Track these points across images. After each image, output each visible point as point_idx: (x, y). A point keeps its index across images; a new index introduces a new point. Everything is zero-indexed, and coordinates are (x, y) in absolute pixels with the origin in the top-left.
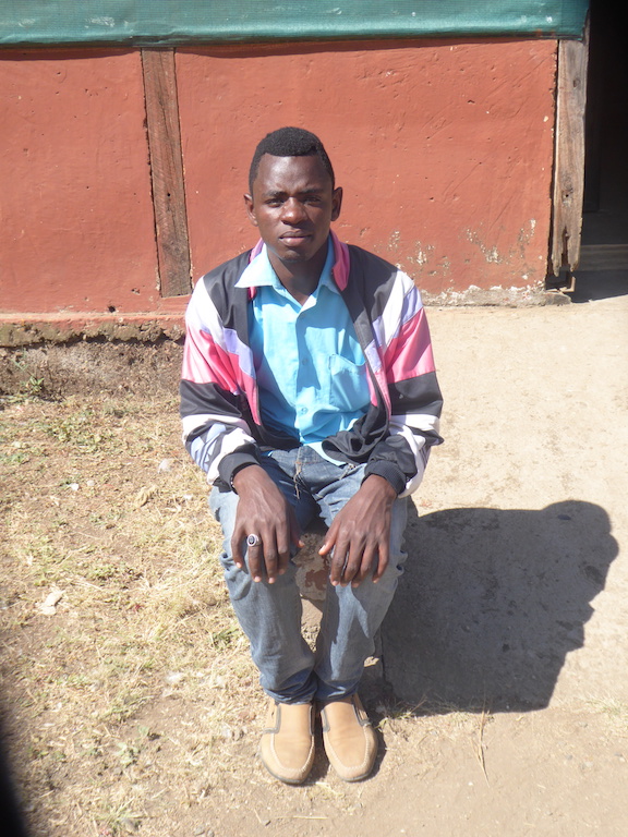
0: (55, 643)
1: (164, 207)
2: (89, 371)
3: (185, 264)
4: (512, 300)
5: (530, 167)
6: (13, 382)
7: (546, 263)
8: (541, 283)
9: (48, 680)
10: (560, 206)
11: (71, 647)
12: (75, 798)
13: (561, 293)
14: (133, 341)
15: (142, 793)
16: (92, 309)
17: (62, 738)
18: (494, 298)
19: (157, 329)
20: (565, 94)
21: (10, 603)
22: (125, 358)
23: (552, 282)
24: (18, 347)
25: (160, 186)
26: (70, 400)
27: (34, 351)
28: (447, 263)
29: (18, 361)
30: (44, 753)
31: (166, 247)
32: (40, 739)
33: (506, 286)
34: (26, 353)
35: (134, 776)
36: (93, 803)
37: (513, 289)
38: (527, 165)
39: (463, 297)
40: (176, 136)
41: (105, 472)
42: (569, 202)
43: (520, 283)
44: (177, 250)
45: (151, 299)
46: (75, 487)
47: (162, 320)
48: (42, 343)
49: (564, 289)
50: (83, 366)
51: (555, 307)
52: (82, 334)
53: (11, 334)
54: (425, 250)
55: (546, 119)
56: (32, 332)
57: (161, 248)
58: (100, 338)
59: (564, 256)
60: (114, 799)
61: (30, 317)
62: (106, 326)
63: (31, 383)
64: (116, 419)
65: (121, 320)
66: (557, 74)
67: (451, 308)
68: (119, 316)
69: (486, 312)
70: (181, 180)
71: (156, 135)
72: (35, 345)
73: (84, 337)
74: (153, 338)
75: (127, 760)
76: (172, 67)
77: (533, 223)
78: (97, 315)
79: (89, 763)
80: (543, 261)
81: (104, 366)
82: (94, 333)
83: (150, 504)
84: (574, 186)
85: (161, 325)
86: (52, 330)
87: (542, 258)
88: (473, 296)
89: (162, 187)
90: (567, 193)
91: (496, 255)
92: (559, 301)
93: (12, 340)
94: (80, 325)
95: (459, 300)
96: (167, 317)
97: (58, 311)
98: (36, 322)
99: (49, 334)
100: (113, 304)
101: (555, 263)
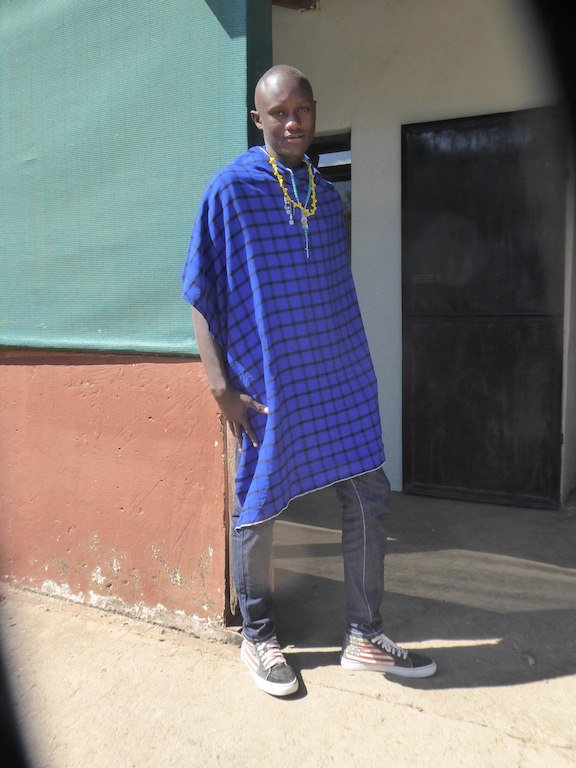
4: (196, 629)
5: (205, 491)
7: (224, 598)
8: (220, 617)
18: (179, 623)
28: (137, 575)
33: (190, 612)
37: (195, 617)
38: (202, 489)
39: (153, 614)
43: (201, 614)
55: (216, 444)
67: (143, 623)
77: (211, 550)
80: (221, 594)
87: (221, 590)
88: (160, 615)
91: (178, 576)
95: (149, 617)
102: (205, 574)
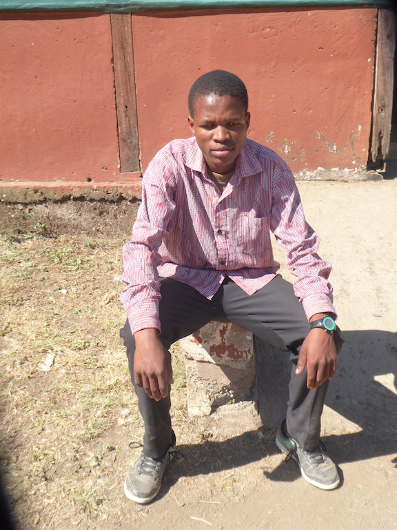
0: (49, 389)
1: (123, 115)
2: (74, 219)
3: (136, 152)
4: (345, 177)
5: (358, 91)
6: (27, 226)
7: (368, 154)
8: (364, 166)
9: (44, 412)
10: (377, 117)
11: (60, 391)
12: (61, 486)
13: (377, 173)
14: (102, 200)
15: (103, 484)
16: (77, 180)
17: (53, 448)
18: (333, 176)
19: (118, 193)
20: (382, 44)
21: (21, 363)
22: (97, 211)
23: (371, 166)
24: (30, 203)
25: (121, 101)
26: (62, 238)
27: (40, 206)
28: (303, 153)
29: (29, 212)
30: (41, 457)
31: (124, 141)
32: (39, 449)
33: (342, 168)
34: (35, 207)
35: (99, 473)
36: (72, 490)
37: (346, 170)
38: (356, 90)
39: (314, 174)
40: (131, 69)
41: (84, 283)
42: (383, 114)
43: (350, 166)
44: (131, 142)
45: (114, 174)
46: (64, 291)
47: (120, 187)
48: (45, 201)
49: (379, 171)
50: (71, 216)
51: (373, 182)
52: (70, 195)
53: (25, 195)
54: (289, 144)
55: (369, 60)
56: (39, 194)
57: (121, 141)
58: (82, 199)
59: (379, 149)
60: (85, 487)
61: (37, 184)
62: (86, 191)
63: (37, 226)
64: (91, 250)
65: (95, 187)
66: (376, 31)
67: (306, 182)
68: (94, 184)
69: (328, 184)
70: (134, 98)
71: (119, 68)
72: (41, 202)
73: (72, 198)
74: (115, 198)
75: (94, 463)
76: (129, 25)
77: (360, 127)
78: (80, 184)
79: (70, 464)
80: (365, 152)
81: (83, 216)
82: (78, 195)
83: (111, 303)
84: (386, 104)
85: (120, 190)
86: (51, 193)
87: (365, 150)
88: (320, 174)
89: (122, 102)
90: (382, 108)
91: (335, 148)
92: (375, 178)
93: (26, 199)
94: (69, 190)
95: (311, 177)
96: (124, 185)
97: (55, 181)
98: (41, 188)
99: (50, 195)
100: (90, 177)
101: (373, 153)
102: (354, 142)
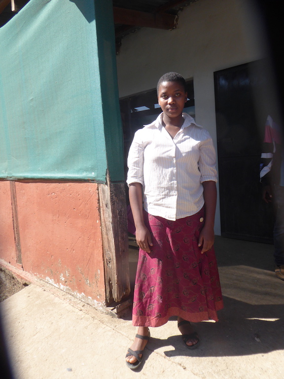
1: (16, 233)
3: (21, 253)
4: (96, 306)
7: (105, 293)
8: (104, 302)
10: (106, 266)
18: (89, 302)
20: (103, 210)
25: (15, 225)
33: (93, 298)
37: (95, 301)
42: (110, 265)
43: (97, 300)
44: (19, 248)
54: (68, 271)
55: (98, 221)
57: (16, 246)
66: (99, 200)
71: (13, 208)
76: (14, 186)
77: (99, 272)
84: (111, 258)
87: (103, 290)
88: (83, 297)
90: (109, 261)
91: (88, 281)
92: (112, 315)
102: (97, 282)
